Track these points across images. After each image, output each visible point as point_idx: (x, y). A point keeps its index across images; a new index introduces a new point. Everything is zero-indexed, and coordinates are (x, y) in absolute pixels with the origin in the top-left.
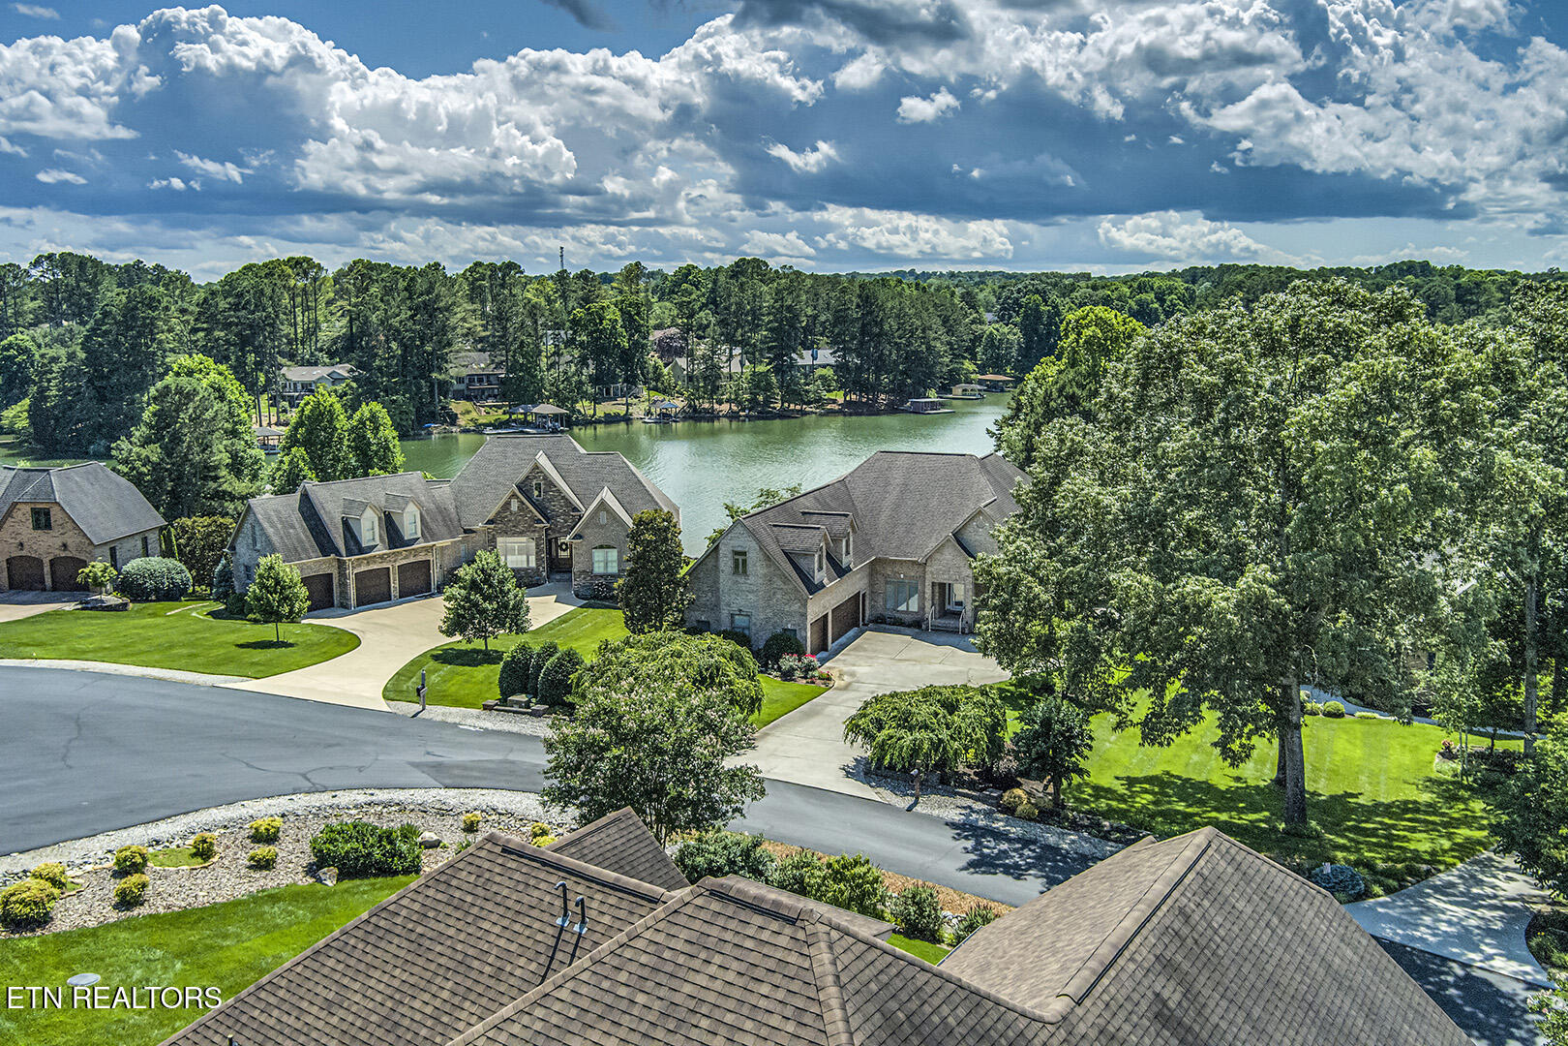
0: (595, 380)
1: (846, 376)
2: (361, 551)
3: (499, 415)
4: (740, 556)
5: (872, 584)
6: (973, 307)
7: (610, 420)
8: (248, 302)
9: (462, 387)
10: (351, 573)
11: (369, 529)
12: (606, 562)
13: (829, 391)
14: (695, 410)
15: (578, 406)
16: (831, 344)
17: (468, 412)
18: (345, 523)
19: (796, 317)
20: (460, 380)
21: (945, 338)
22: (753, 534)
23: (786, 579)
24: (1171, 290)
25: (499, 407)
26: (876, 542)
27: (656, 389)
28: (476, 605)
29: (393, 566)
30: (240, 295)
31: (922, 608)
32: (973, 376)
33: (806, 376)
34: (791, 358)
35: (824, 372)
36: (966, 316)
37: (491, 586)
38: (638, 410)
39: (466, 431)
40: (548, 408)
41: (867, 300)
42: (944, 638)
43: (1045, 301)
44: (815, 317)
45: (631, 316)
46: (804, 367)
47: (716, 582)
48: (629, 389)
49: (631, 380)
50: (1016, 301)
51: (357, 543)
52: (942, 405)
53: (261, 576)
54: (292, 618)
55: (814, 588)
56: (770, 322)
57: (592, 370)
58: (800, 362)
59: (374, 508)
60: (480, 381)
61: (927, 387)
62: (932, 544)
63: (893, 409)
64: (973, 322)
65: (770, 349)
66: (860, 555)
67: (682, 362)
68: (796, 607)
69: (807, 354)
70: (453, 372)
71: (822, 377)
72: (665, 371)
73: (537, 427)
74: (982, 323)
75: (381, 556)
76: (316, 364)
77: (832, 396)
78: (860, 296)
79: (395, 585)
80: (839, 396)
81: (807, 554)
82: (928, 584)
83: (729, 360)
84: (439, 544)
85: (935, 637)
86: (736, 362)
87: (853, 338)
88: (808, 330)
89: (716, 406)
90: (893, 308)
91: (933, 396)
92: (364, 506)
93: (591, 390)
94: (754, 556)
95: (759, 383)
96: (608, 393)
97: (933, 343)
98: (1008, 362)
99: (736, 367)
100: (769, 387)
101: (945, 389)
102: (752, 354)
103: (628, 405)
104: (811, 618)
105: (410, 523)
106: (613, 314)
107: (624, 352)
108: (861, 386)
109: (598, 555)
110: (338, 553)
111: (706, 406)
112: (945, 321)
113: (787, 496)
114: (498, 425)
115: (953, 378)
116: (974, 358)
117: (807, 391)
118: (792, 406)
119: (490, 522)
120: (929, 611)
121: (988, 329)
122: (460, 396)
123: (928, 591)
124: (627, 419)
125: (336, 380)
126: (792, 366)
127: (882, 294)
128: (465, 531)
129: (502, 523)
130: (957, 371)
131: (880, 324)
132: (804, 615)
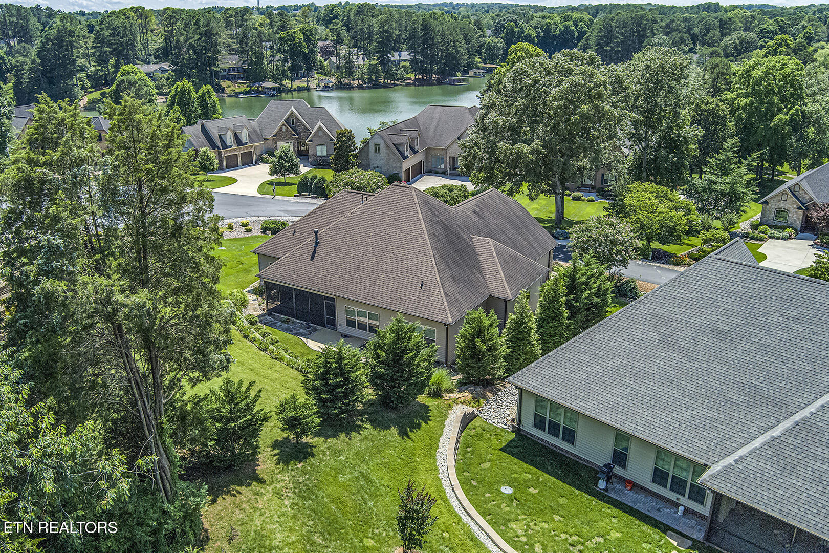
0: (291, 69)
1: (416, 66)
2: (227, 147)
3: (244, 88)
4: (377, 146)
5: (427, 158)
6: (480, 29)
7: (300, 89)
8: (119, 32)
9: (225, 73)
10: (224, 156)
11: (229, 139)
12: (321, 151)
13: (407, 74)
14: (341, 83)
15: (284, 82)
16: (407, 50)
17: (230, 86)
18: (220, 136)
19: (391, 36)
20: (224, 70)
21: (465, 46)
22: (382, 137)
23: (394, 154)
24: (581, 20)
25: (245, 84)
26: (428, 141)
27: (321, 73)
28: (282, 164)
29: (238, 153)
30: (114, 29)
31: (446, 167)
32: (480, 65)
33: (396, 66)
34: (388, 57)
35: (404, 63)
36: (476, 33)
37: (287, 157)
38: (313, 84)
39: (230, 96)
40: (269, 84)
41: (426, 27)
42: (454, 177)
43: (517, 25)
44: (399, 36)
45: (308, 36)
46: (395, 61)
47: (368, 156)
48: (308, 73)
49: (309, 69)
50: (502, 25)
51: (225, 144)
52: (463, 80)
53: (201, 155)
54: (213, 171)
55: (405, 158)
56: (378, 38)
57: (289, 64)
58: (393, 59)
59: (231, 130)
60: (234, 70)
61: (455, 72)
62: (449, 142)
63: (439, 83)
64: (480, 37)
65: (378, 52)
66: (422, 147)
67: (334, 59)
68: (398, 165)
69: (396, 54)
70: (222, 66)
71: (404, 66)
72: (325, 63)
73: (265, 94)
74: (484, 37)
75: (235, 150)
76: (149, 63)
77: (409, 76)
78: (422, 25)
79: (240, 161)
80: (413, 76)
81: (402, 145)
82: (448, 157)
83: (357, 58)
84: (256, 144)
85: (450, 177)
86: (361, 59)
87: (419, 46)
88: (396, 42)
89: (352, 82)
90: (439, 31)
91: (459, 76)
92: (227, 129)
93: (289, 74)
94: (382, 146)
95: (372, 70)
96: (297, 75)
97: (459, 49)
98: (498, 57)
99: (361, 62)
100: (377, 72)
101: (465, 72)
102: (368, 54)
103: (308, 81)
104: (404, 169)
105: (244, 138)
106: (300, 35)
107: (305, 54)
108: (423, 71)
109: (319, 148)
110: (218, 148)
111: (347, 81)
112: (465, 37)
113: (392, 125)
114: (246, 93)
115: (469, 66)
116: (480, 54)
117: (397, 74)
118: (389, 82)
119: (274, 136)
120: (448, 167)
121: (488, 40)
122: (225, 78)
123: (448, 160)
124: (308, 89)
125: (163, 71)
126: (389, 61)
127: (434, 23)
128: (265, 139)
129: (279, 136)
130: (472, 62)
131: (433, 39)
132: (401, 168)
